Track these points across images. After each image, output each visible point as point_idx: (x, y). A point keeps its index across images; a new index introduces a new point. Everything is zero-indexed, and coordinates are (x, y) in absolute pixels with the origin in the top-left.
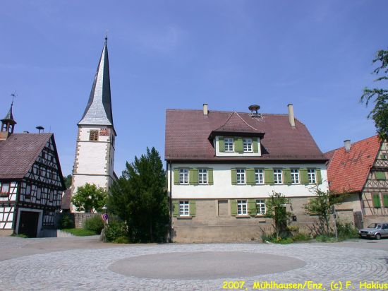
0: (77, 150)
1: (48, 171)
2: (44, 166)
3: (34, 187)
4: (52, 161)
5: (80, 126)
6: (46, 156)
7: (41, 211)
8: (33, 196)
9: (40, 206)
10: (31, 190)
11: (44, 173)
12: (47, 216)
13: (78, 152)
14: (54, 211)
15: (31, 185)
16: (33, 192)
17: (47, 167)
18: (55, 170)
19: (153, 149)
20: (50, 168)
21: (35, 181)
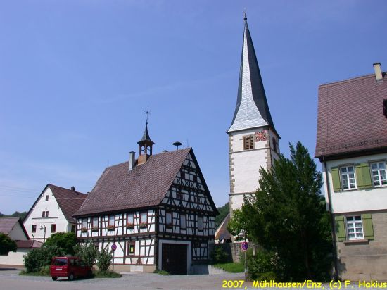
0: (231, 164)
1: (192, 193)
2: (185, 188)
3: (175, 215)
4: (195, 180)
5: (230, 134)
6: (187, 176)
7: (189, 243)
8: (176, 226)
9: (188, 237)
10: (172, 218)
11: (187, 197)
12: (198, 249)
13: (233, 167)
14: (206, 242)
15: (171, 212)
16: (174, 220)
17: (190, 189)
18: (202, 192)
19: (299, 145)
20: (194, 190)
21: (175, 207)
